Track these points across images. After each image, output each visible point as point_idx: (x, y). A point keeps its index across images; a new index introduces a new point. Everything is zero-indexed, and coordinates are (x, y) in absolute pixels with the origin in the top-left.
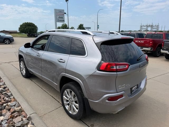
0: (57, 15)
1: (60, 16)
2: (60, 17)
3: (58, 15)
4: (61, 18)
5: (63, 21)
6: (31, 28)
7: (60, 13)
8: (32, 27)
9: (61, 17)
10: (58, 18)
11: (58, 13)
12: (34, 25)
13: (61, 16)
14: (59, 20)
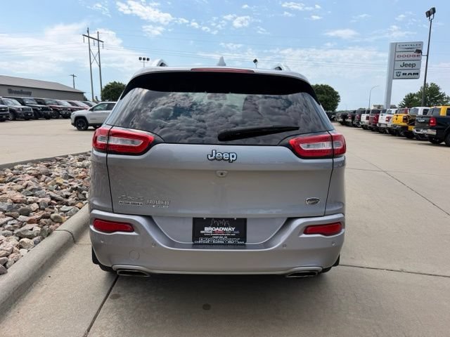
0: (397, 59)
1: (405, 62)
2: (404, 65)
3: (402, 58)
4: (408, 68)
5: (413, 76)
6: (323, 98)
7: (406, 54)
8: (326, 97)
9: (409, 65)
10: (398, 67)
11: (402, 54)
12: (332, 89)
13: (408, 63)
14: (403, 72)
